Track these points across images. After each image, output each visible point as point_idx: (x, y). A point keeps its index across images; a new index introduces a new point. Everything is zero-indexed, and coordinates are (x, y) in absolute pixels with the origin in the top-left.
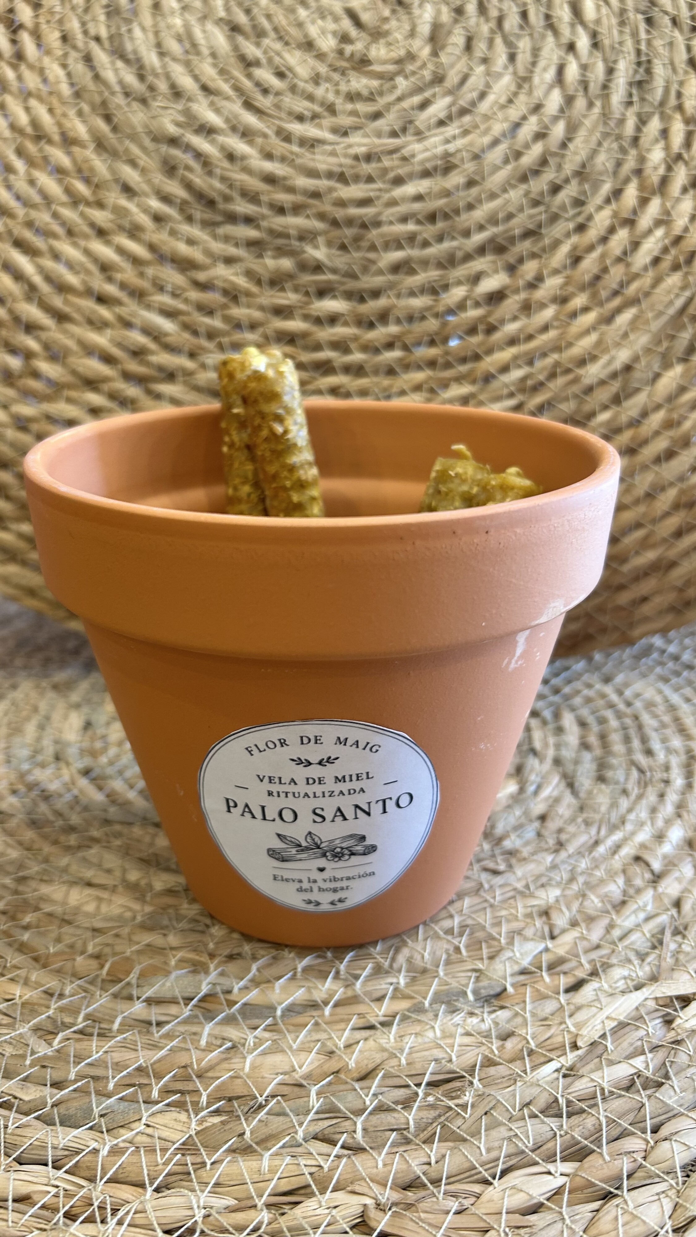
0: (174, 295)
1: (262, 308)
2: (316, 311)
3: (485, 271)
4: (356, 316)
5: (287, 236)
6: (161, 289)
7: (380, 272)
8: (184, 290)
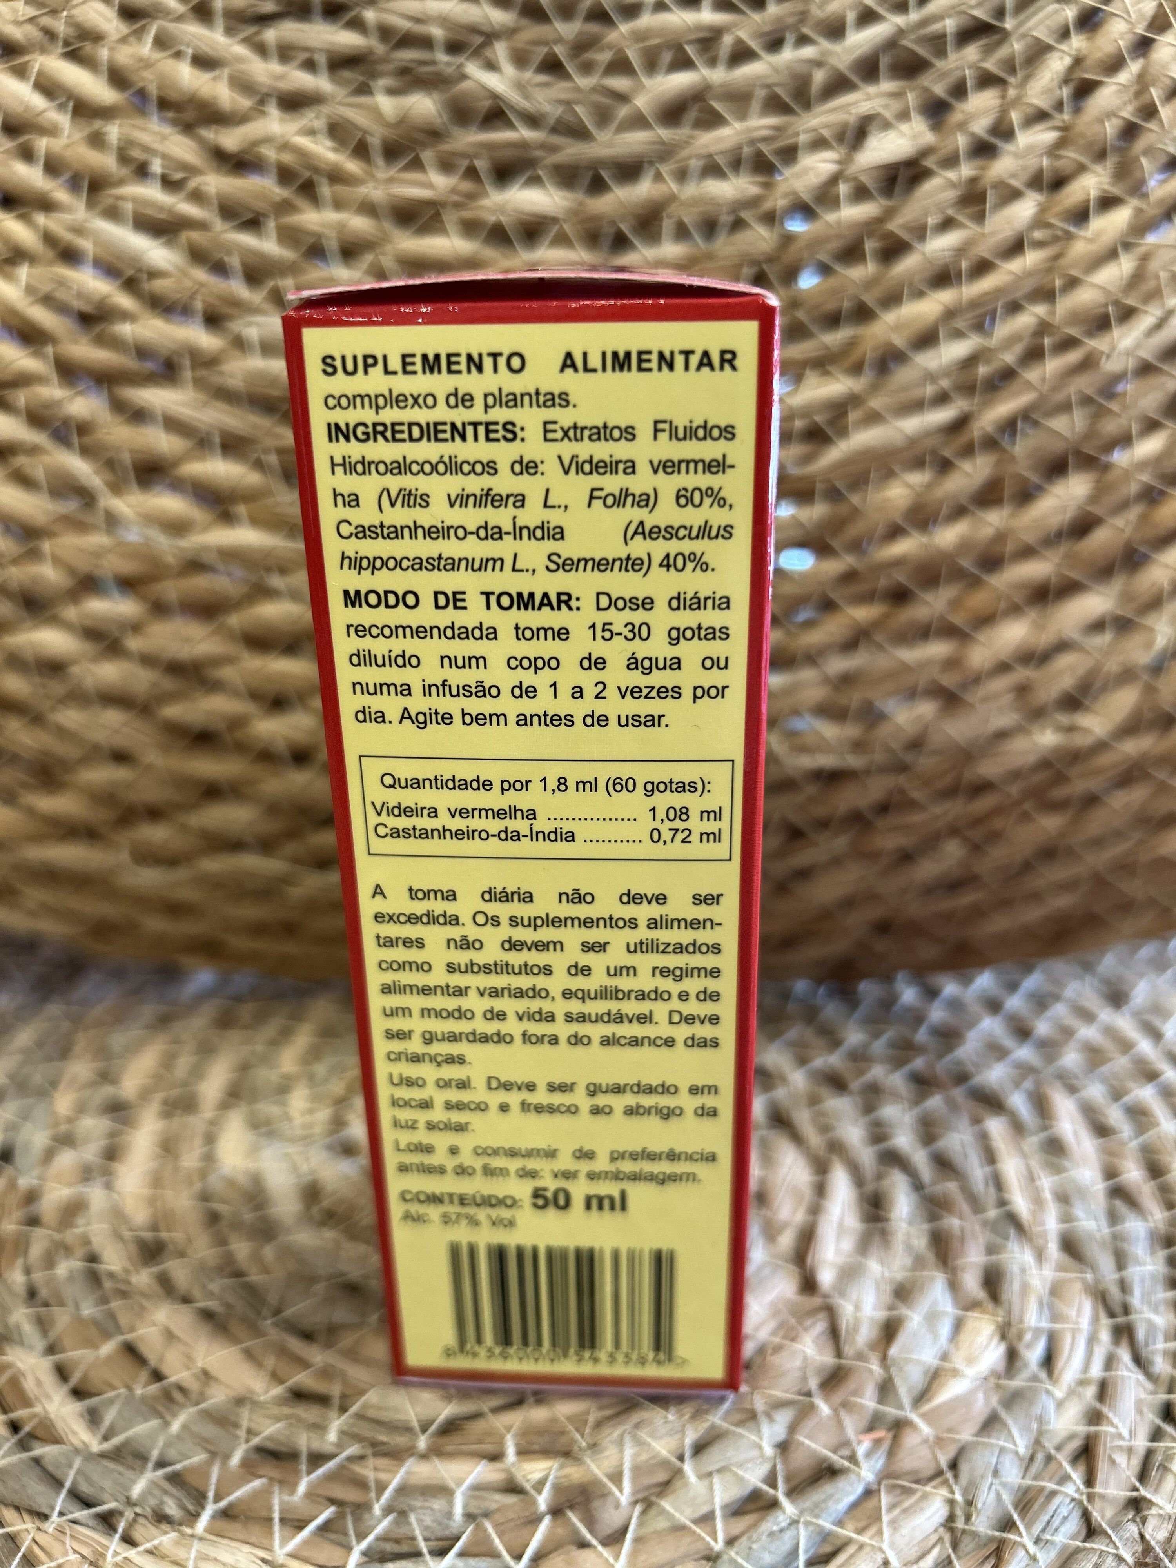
0: (168, 183)
1: (368, 209)
2: (492, 211)
3: (878, 115)
4: (582, 222)
5: (426, 43)
6: (142, 171)
7: (639, 121)
8: (191, 170)
